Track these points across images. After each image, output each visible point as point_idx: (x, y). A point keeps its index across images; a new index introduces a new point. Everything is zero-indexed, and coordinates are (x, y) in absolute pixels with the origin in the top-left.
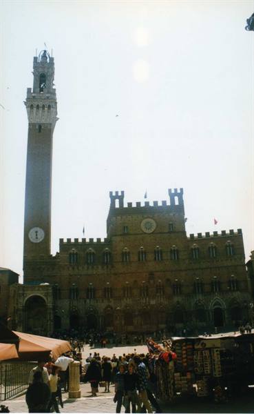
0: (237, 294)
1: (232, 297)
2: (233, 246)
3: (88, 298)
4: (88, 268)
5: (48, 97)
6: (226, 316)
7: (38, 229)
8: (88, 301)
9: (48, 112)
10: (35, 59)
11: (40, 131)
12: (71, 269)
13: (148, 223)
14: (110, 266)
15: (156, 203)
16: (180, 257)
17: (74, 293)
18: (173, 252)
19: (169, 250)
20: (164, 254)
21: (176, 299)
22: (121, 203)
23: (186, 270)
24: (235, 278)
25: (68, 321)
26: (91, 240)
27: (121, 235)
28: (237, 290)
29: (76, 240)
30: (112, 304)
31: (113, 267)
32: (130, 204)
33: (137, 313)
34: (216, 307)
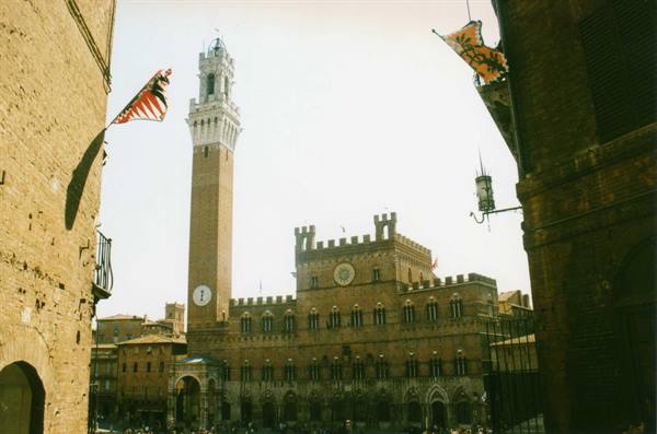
0: (465, 381)
1: (459, 385)
2: (460, 301)
3: (263, 379)
4: (264, 338)
5: (214, 107)
6: (449, 416)
7: (204, 288)
8: (263, 383)
9: (216, 127)
10: (202, 55)
11: (206, 155)
12: (242, 340)
13: (344, 270)
14: (293, 335)
15: (355, 239)
16: (388, 321)
17: (246, 372)
18: (376, 312)
19: (372, 310)
20: (364, 317)
21: (380, 385)
22: (309, 244)
23: (396, 341)
24: (463, 355)
25: (239, 411)
26: (270, 299)
27: (307, 290)
28: (466, 374)
29: (250, 300)
30: (295, 389)
31: (296, 336)
32: (320, 244)
33: (326, 404)
34: (435, 400)
